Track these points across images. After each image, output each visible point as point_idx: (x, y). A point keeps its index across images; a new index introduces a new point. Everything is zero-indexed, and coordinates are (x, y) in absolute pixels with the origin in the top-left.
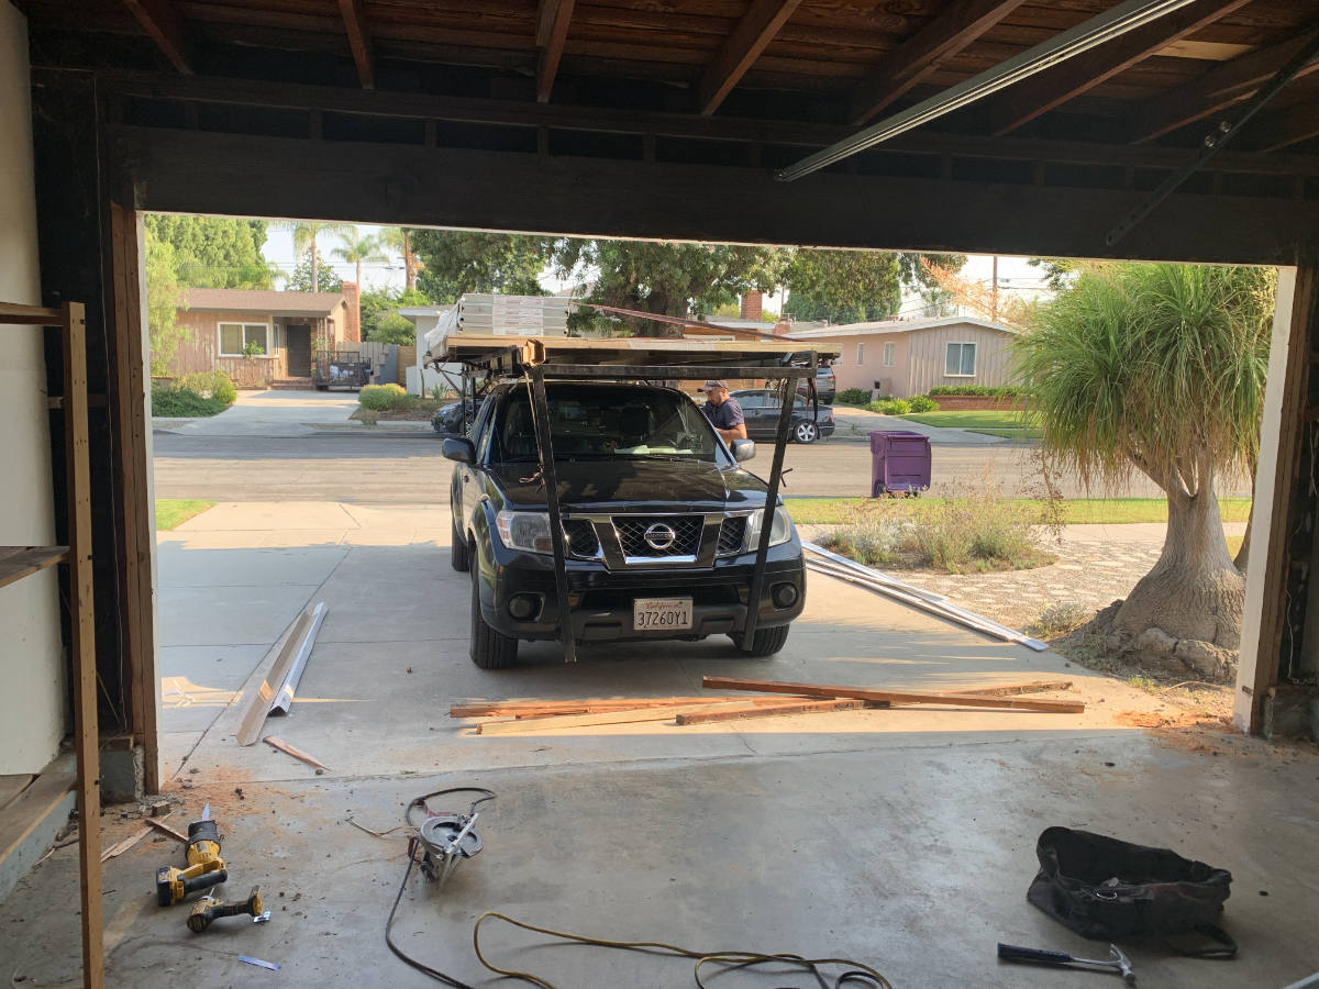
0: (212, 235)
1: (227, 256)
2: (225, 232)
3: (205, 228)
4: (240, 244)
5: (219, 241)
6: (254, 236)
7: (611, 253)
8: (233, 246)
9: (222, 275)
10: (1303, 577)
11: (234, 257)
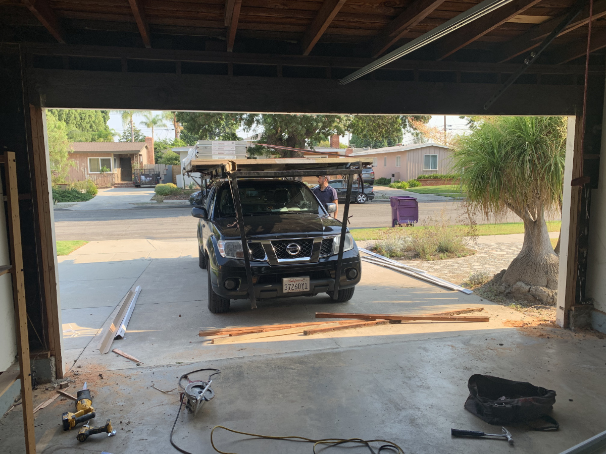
0: (83, 117)
1: (91, 127)
2: (89, 116)
3: (80, 114)
4: (97, 121)
5: (87, 120)
6: (104, 117)
7: (268, 120)
8: (94, 122)
9: (89, 135)
10: (585, 256)
11: (95, 127)
